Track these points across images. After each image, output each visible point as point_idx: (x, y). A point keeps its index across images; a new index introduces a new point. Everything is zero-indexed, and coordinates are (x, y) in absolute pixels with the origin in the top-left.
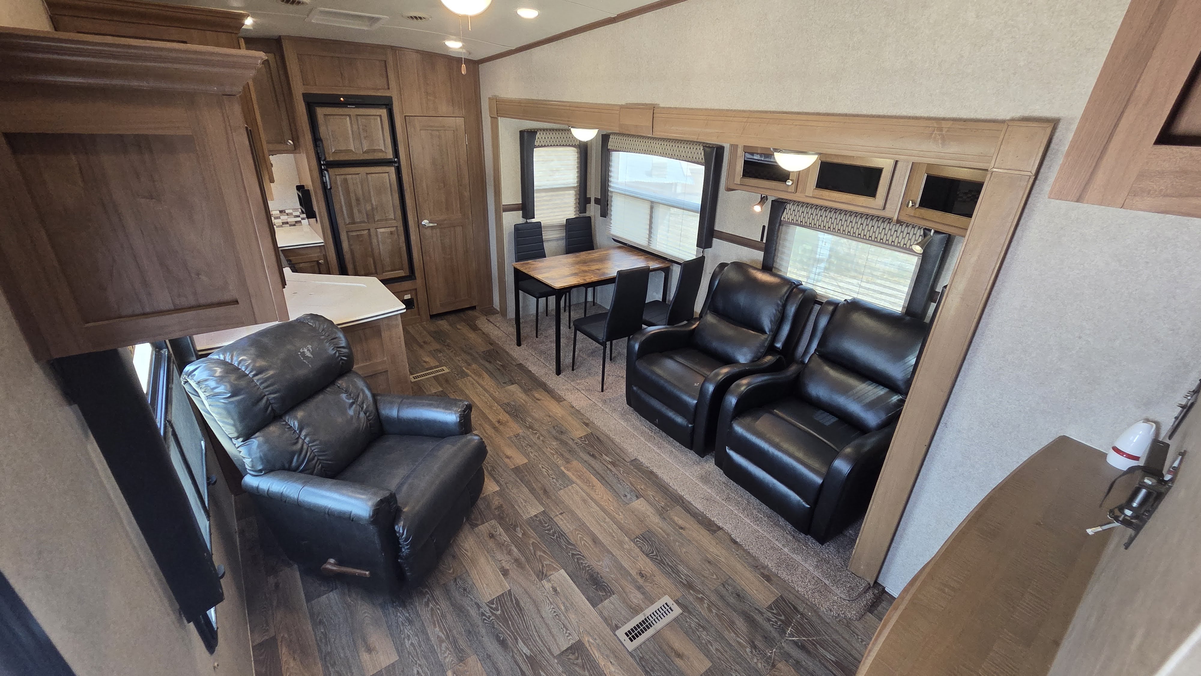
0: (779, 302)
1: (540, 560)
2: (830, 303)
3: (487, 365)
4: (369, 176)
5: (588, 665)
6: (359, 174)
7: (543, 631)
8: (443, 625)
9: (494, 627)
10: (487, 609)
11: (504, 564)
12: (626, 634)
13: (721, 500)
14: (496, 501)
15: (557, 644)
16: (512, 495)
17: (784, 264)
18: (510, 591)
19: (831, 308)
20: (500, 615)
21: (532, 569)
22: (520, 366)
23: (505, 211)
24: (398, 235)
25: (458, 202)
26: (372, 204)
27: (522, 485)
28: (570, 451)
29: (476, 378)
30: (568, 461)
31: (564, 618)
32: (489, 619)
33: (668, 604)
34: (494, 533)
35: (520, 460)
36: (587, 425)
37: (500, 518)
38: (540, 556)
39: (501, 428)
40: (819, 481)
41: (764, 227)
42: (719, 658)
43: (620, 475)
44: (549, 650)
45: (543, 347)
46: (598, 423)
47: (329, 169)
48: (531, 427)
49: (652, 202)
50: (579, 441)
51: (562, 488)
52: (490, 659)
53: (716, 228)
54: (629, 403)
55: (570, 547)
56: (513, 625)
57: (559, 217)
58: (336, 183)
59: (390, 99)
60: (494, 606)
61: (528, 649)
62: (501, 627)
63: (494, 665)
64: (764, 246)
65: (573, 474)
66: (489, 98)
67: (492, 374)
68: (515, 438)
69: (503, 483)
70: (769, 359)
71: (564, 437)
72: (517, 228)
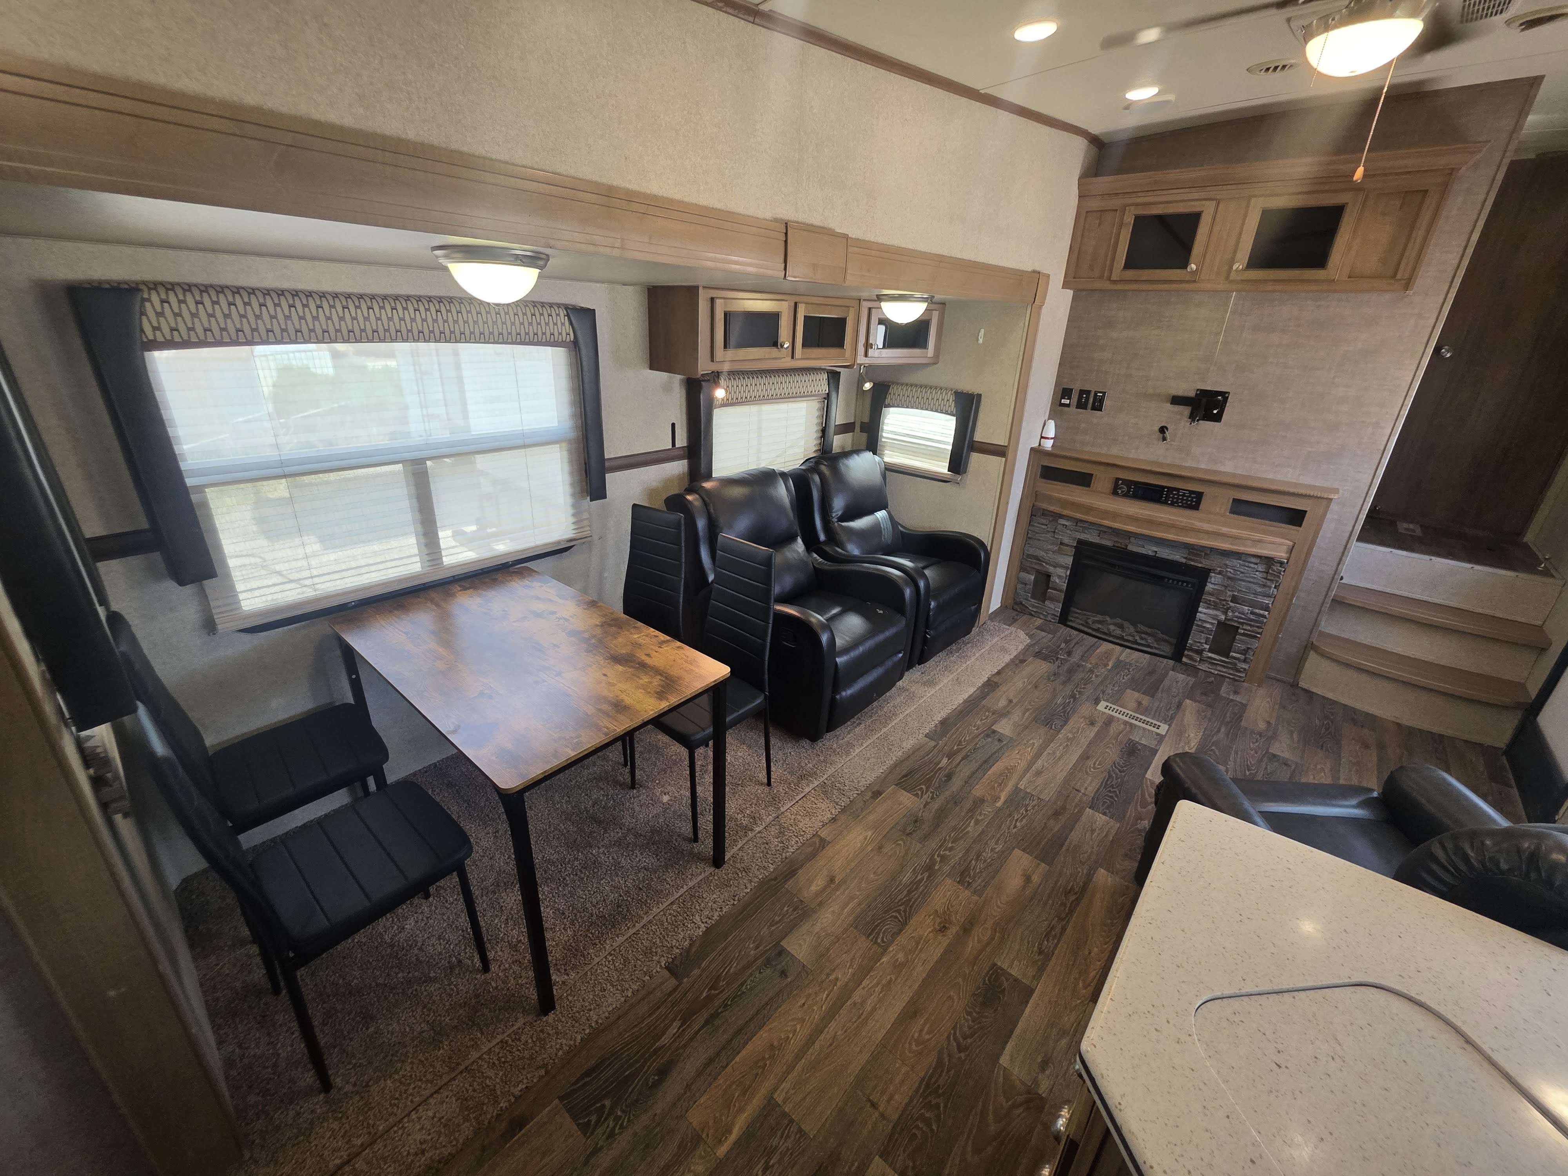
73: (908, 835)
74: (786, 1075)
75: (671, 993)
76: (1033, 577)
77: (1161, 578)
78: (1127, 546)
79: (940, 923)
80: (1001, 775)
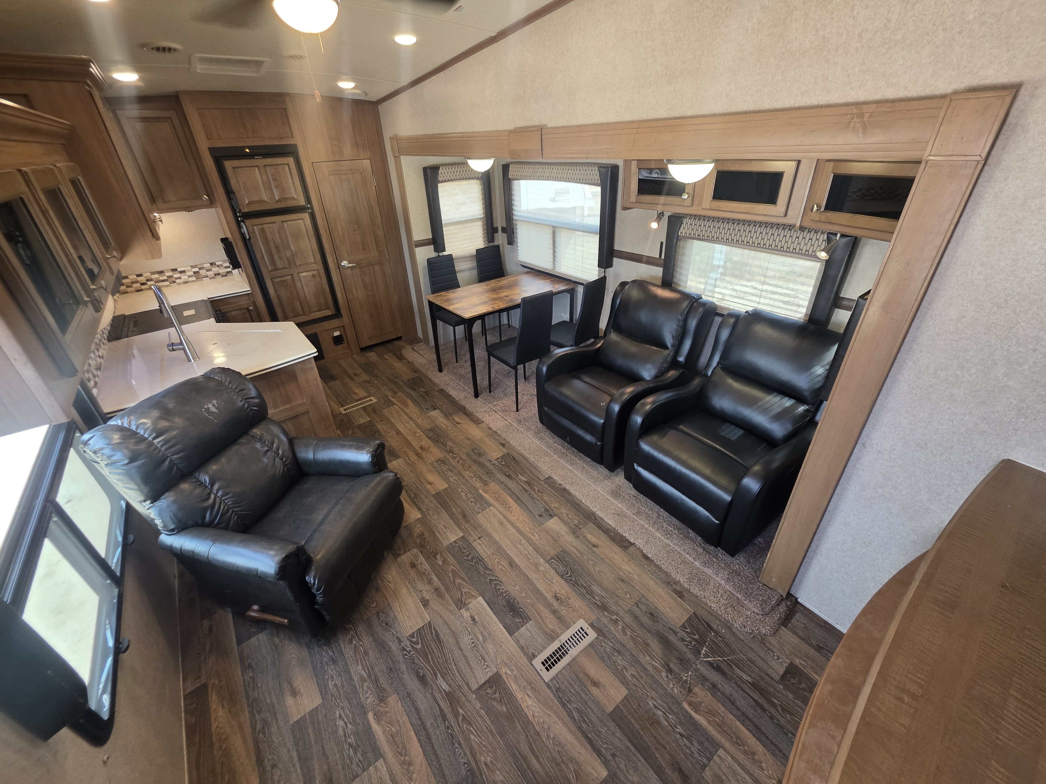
0: (680, 318)
1: (459, 588)
2: (731, 315)
3: (412, 392)
4: (285, 224)
5: (505, 699)
6: (275, 223)
7: (462, 664)
8: (366, 663)
9: (414, 663)
10: (408, 643)
11: (424, 595)
12: (543, 663)
13: (631, 514)
14: (418, 529)
15: (475, 678)
16: (433, 521)
17: (683, 278)
18: (430, 623)
19: (732, 320)
20: (420, 649)
21: (452, 598)
22: (442, 391)
23: (417, 246)
24: (320, 277)
25: (374, 242)
26: (292, 251)
27: (442, 511)
28: (488, 473)
29: (401, 406)
30: (486, 484)
31: (481, 649)
32: (409, 653)
33: (583, 628)
34: (415, 562)
35: (441, 485)
36: (503, 445)
37: (422, 547)
38: (459, 584)
39: (424, 454)
40: (728, 498)
41: (662, 243)
42: (635, 685)
43: (535, 495)
44: (467, 684)
45: (462, 371)
46: (513, 443)
47: (245, 221)
48: (451, 451)
49: (554, 227)
50: (496, 462)
51: (480, 511)
52: (410, 698)
53: (616, 248)
54: (542, 421)
55: (488, 572)
56: (432, 658)
57: (469, 248)
58: (254, 233)
59: (295, 146)
60: (414, 640)
61: (447, 684)
62: (422, 663)
63: (413, 702)
64: (662, 262)
65: (491, 497)
66: (390, 138)
67: (416, 401)
68: (436, 464)
69: (425, 510)
70: (672, 374)
71: (482, 459)
72: (430, 262)
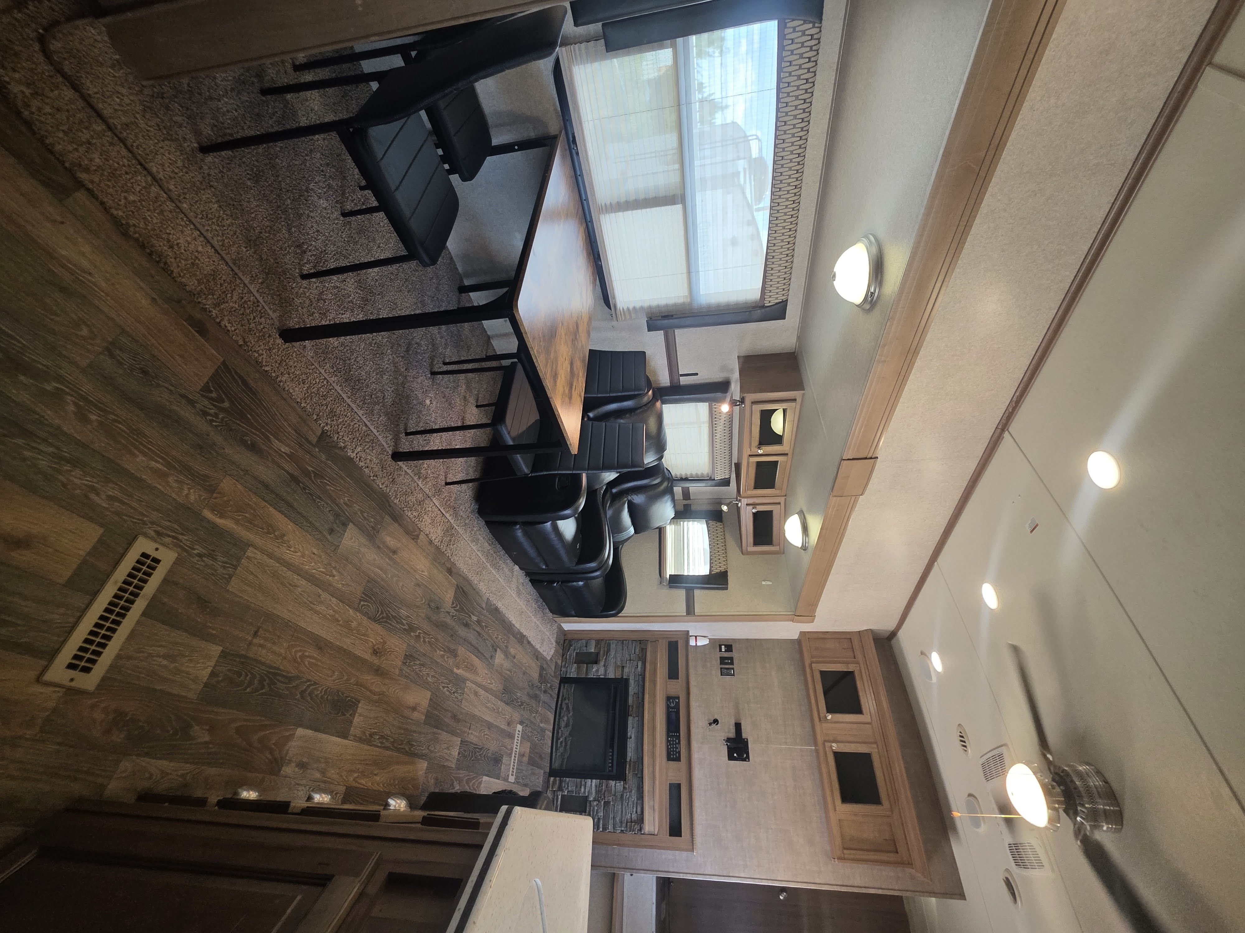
73: (429, 605)
74: (266, 553)
75: (307, 439)
76: (593, 650)
77: (612, 746)
78: (631, 716)
79: (379, 649)
80: (472, 665)
